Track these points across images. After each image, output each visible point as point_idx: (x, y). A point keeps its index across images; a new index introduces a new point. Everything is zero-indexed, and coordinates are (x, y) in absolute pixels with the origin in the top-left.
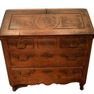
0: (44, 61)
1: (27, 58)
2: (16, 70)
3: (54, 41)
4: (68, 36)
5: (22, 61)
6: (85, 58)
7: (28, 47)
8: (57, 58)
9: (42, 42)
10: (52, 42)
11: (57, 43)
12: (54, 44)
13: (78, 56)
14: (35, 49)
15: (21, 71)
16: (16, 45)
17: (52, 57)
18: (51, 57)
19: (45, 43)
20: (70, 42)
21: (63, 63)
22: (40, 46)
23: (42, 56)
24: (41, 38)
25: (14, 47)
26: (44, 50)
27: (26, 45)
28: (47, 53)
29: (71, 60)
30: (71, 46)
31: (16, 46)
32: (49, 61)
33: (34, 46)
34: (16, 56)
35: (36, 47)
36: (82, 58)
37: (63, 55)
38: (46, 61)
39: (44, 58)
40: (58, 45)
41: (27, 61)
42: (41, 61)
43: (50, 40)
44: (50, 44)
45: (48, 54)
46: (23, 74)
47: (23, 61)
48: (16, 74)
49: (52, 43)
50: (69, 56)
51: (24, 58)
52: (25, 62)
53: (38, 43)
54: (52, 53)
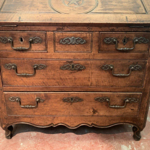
0: (66, 78)
1: (33, 72)
2: (11, 94)
3: (86, 37)
4: (115, 28)
5: (23, 76)
6: (146, 75)
7: (35, 47)
8: (92, 73)
9: (62, 39)
10: (83, 38)
11: (92, 41)
12: (86, 43)
13: (132, 70)
14: (48, 54)
15: (21, 97)
16: (13, 42)
17: (81, 70)
18: (79, 70)
19: (70, 41)
20: (119, 40)
21: (102, 84)
22: (58, 46)
23: (63, 68)
24: (62, 30)
25: (9, 48)
26: (67, 56)
27: (32, 45)
28: (71, 62)
29: (119, 77)
30: (121, 47)
31: (13, 45)
32: (75, 79)
33: (46, 46)
34: (11, 66)
35: (51, 48)
36: (141, 73)
37: (103, 68)
38: (69, 79)
39: (66, 72)
40: (94, 45)
41: (32, 78)
42: (61, 78)
43: (79, 35)
44: (80, 44)
45: (75, 64)
46: (24, 104)
47: (26, 76)
48: (12, 103)
49: (82, 42)
50: (116, 70)
51: (26, 72)
52: (29, 78)
53: (54, 41)
54: (82, 62)
